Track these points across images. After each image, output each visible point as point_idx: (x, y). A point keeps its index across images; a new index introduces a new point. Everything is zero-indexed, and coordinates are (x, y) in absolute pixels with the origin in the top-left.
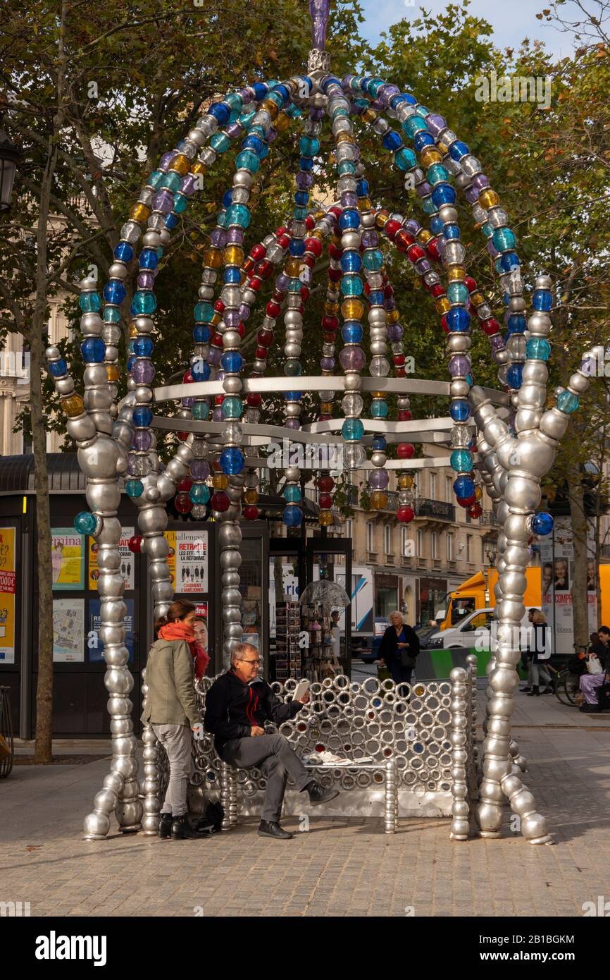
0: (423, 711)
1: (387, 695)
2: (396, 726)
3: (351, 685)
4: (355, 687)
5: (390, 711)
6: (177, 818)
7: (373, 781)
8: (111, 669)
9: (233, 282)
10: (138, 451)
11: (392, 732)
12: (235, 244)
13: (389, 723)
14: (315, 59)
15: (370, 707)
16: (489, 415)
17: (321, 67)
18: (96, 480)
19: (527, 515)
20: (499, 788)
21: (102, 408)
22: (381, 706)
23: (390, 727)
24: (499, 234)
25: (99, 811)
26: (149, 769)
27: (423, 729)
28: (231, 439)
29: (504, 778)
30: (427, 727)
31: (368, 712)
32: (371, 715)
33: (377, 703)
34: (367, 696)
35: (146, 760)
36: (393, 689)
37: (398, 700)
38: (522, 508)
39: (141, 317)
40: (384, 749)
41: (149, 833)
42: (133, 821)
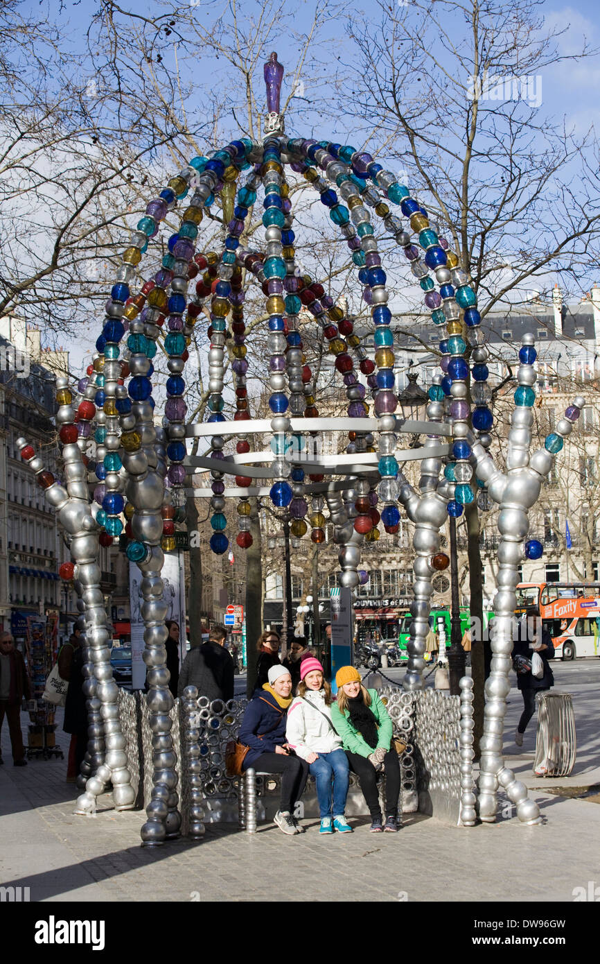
9: (277, 330)
12: (276, 294)
14: (274, 121)
16: (481, 454)
17: (279, 129)
18: (144, 512)
19: (520, 542)
20: (495, 780)
21: (148, 444)
24: (462, 292)
25: (155, 820)
28: (281, 474)
29: (500, 771)
38: (515, 535)
42: (174, 829)
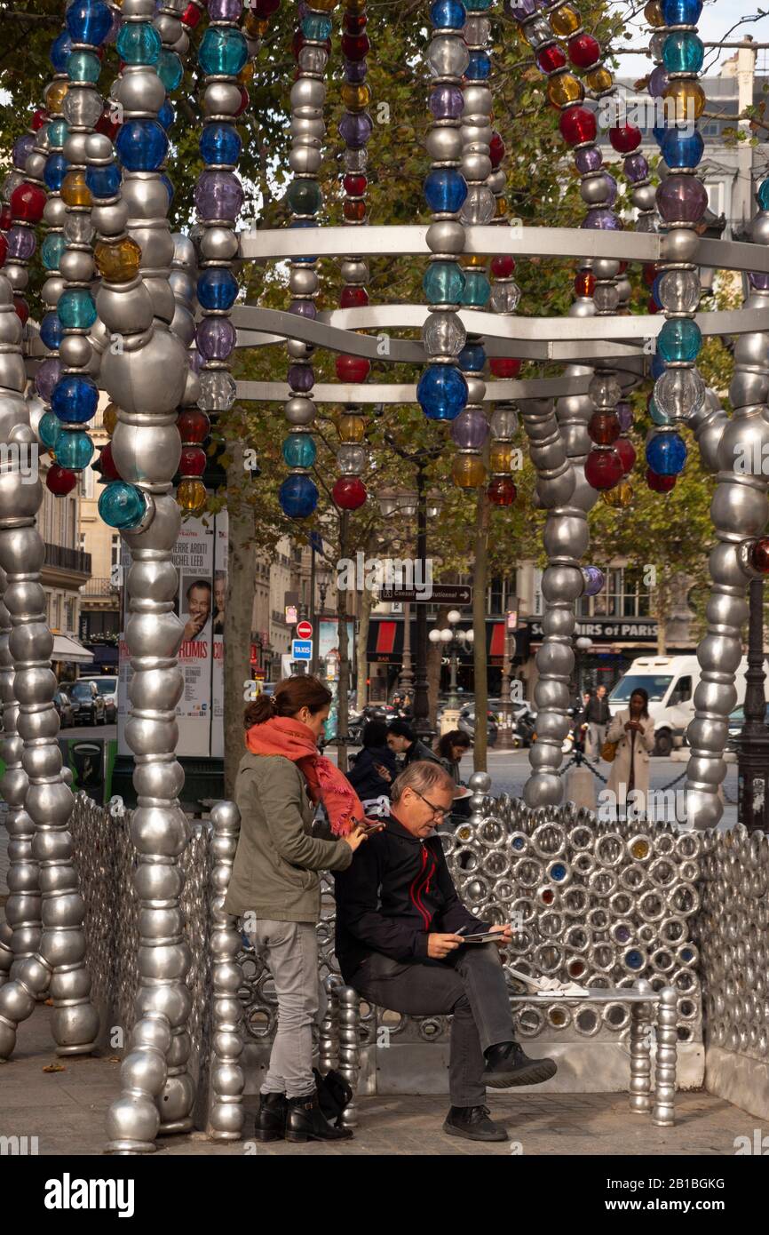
0: (646, 888)
1: (577, 857)
2: (594, 917)
3: (511, 838)
4: (518, 842)
5: (583, 888)
6: (297, 1101)
7: (546, 1024)
8: (150, 805)
9: (449, 28)
10: (211, 359)
11: (586, 928)
13: (580, 912)
15: (546, 881)
18: (141, 417)
21: (158, 267)
22: (566, 877)
23: (582, 919)
25: (137, 1093)
26: (225, 1007)
27: (643, 922)
30: (652, 919)
31: (540, 891)
32: (548, 896)
33: (558, 871)
34: (540, 859)
35: (221, 989)
36: (589, 845)
37: (598, 867)
39: (219, 81)
40: (569, 962)
41: (225, 1135)
42: (180, 1112)
